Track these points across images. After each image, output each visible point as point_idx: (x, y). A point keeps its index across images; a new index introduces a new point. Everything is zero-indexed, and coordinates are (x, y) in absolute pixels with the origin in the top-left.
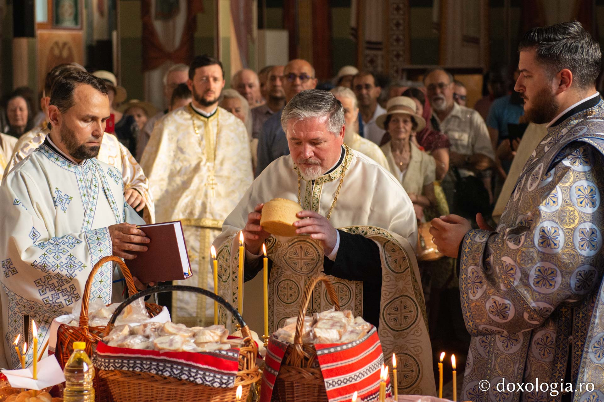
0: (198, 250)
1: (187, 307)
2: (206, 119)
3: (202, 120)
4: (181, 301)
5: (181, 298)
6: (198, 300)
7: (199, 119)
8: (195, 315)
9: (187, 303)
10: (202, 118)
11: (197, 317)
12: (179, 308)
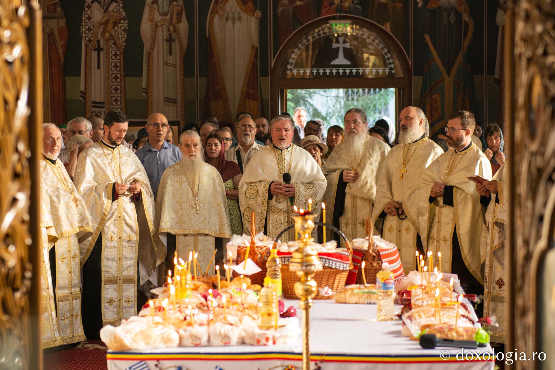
0: (116, 233)
1: (111, 271)
2: (113, 150)
3: (110, 150)
4: (107, 267)
5: (107, 265)
6: (117, 266)
7: (108, 149)
8: (116, 275)
9: (111, 268)
10: (110, 149)
11: (117, 276)
12: (105, 271)
